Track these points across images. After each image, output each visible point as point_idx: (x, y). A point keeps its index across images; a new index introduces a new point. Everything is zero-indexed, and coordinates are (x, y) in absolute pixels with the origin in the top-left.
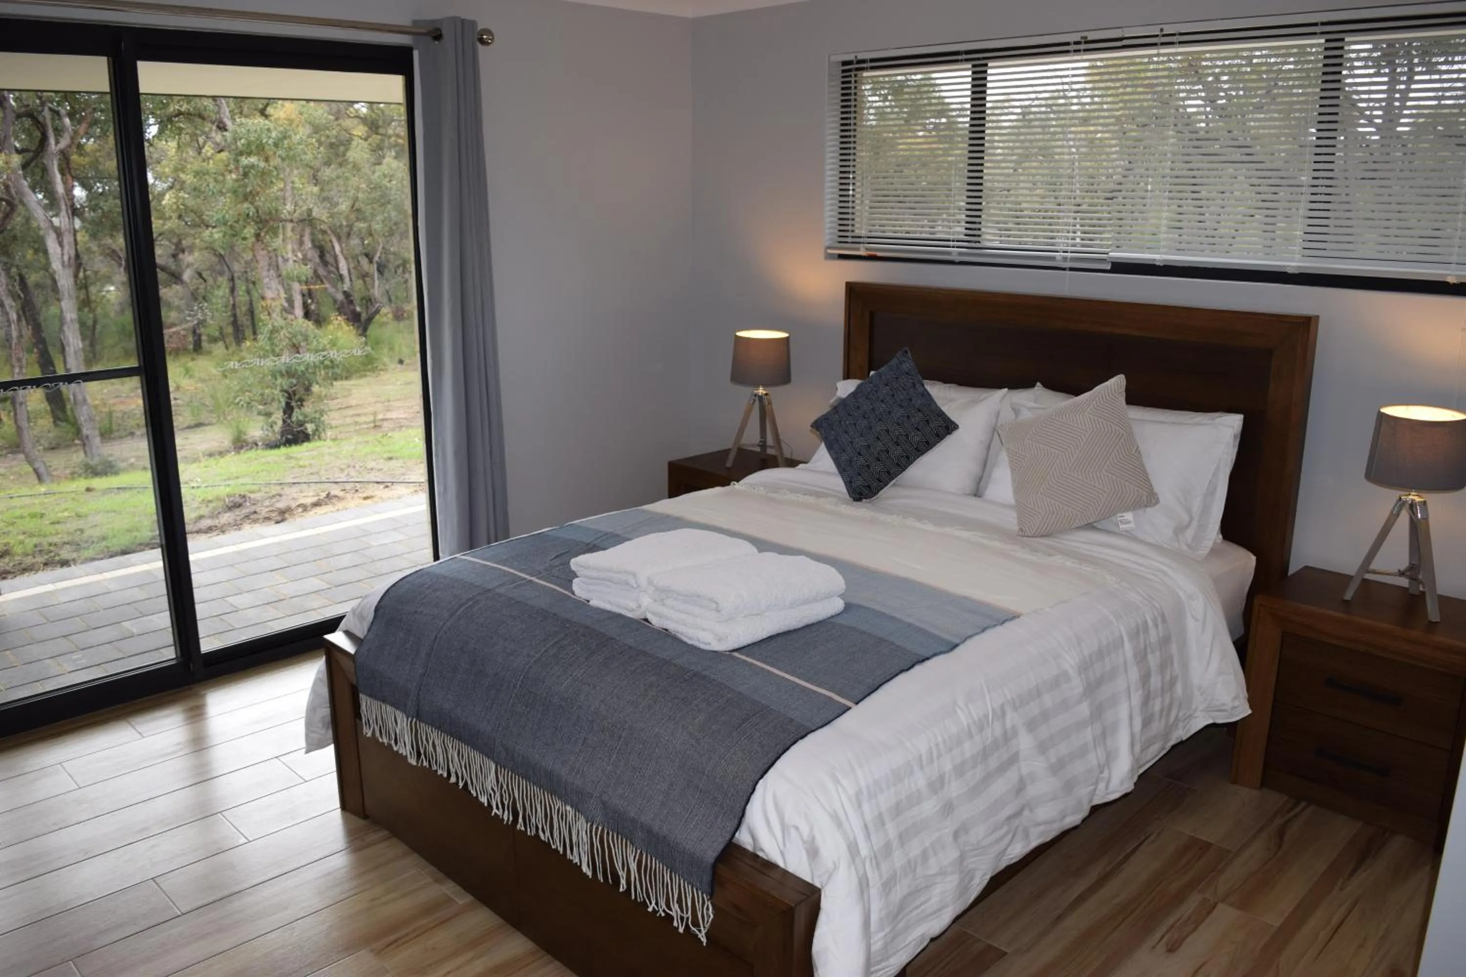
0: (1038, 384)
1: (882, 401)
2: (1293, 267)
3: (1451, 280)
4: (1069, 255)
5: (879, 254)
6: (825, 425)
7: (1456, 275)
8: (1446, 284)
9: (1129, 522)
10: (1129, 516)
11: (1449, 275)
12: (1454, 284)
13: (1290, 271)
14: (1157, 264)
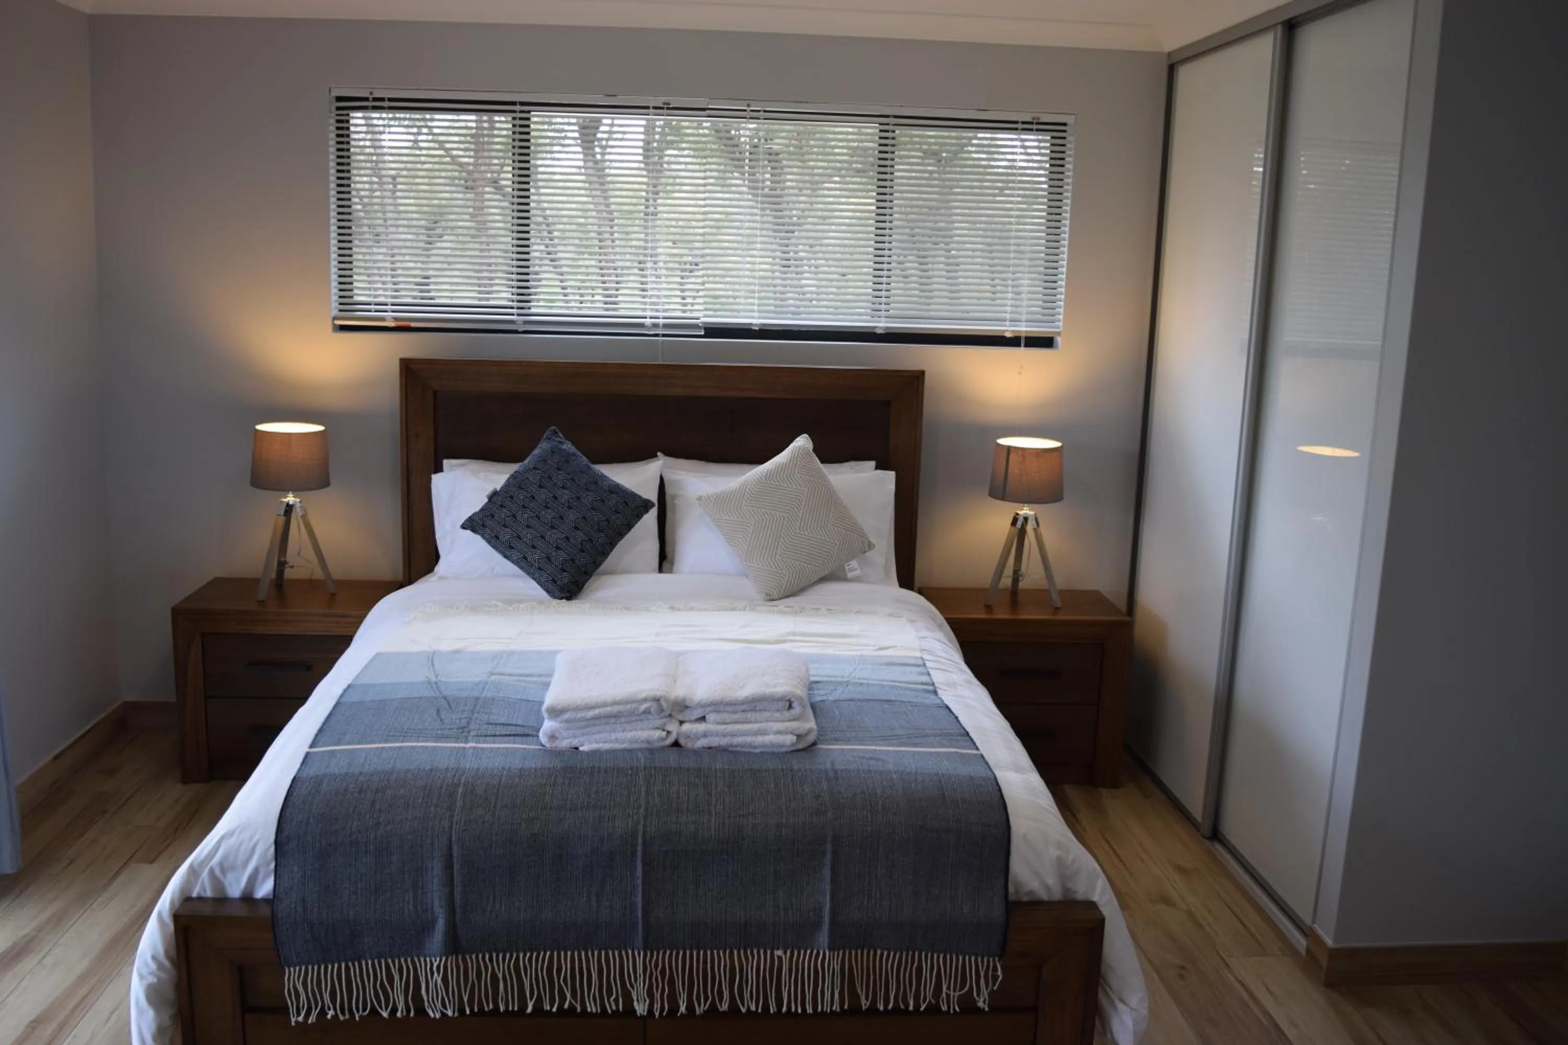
0: (659, 454)
1: (563, 487)
2: (881, 328)
3: (1008, 335)
4: (661, 321)
5: (413, 325)
6: (489, 522)
7: (1013, 331)
8: (1003, 337)
9: (856, 569)
10: (854, 563)
11: (1007, 331)
12: (1010, 338)
13: (879, 331)
14: (754, 328)
